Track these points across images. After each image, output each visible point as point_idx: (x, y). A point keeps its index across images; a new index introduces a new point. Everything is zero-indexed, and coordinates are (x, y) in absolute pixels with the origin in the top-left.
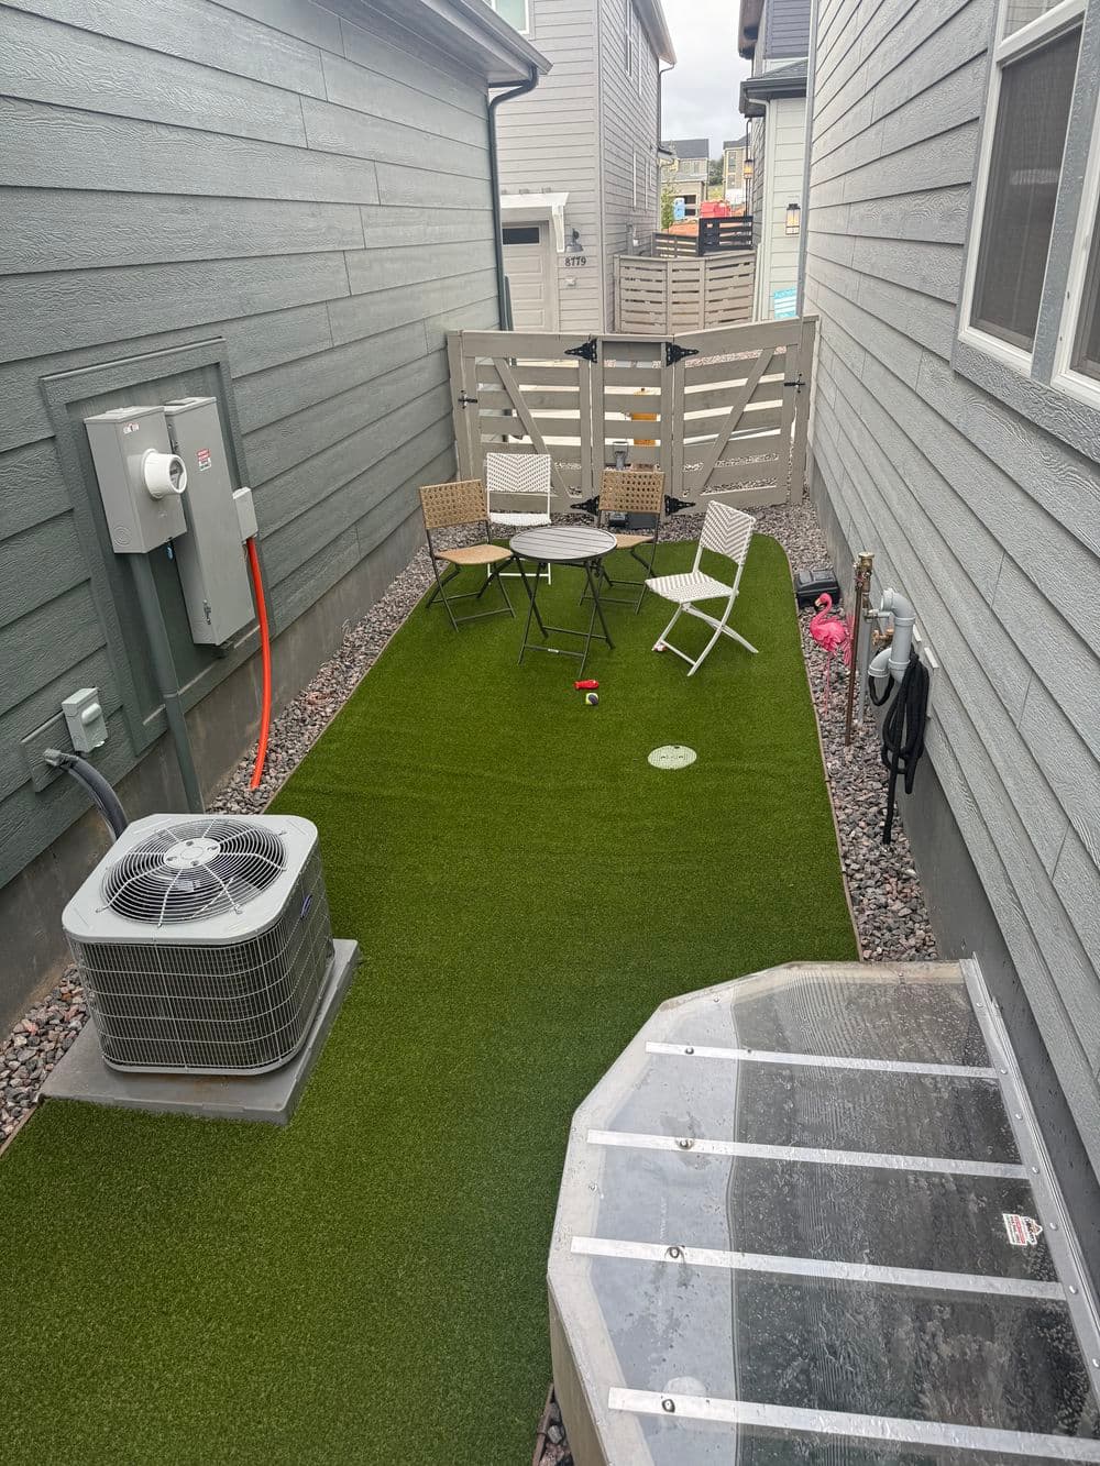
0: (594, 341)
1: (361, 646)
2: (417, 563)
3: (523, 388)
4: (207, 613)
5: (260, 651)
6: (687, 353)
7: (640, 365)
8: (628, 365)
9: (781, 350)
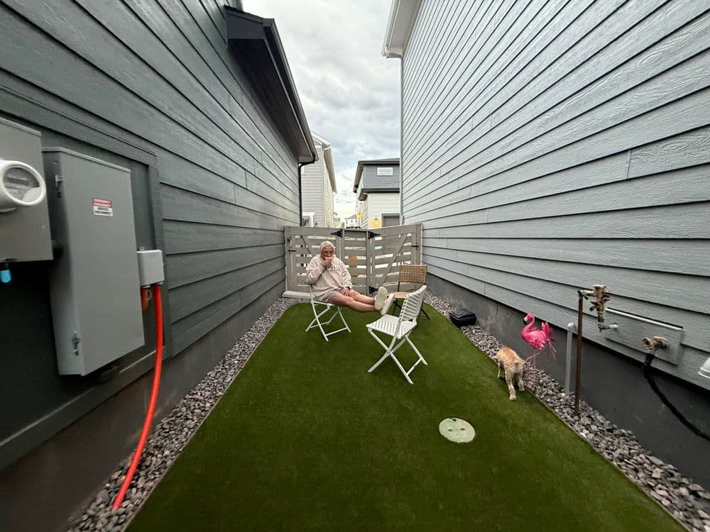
0: (342, 230)
1: (236, 356)
2: (269, 312)
3: (313, 247)
4: (76, 346)
5: (153, 370)
6: (376, 235)
7: (358, 239)
8: (354, 239)
9: (409, 235)
